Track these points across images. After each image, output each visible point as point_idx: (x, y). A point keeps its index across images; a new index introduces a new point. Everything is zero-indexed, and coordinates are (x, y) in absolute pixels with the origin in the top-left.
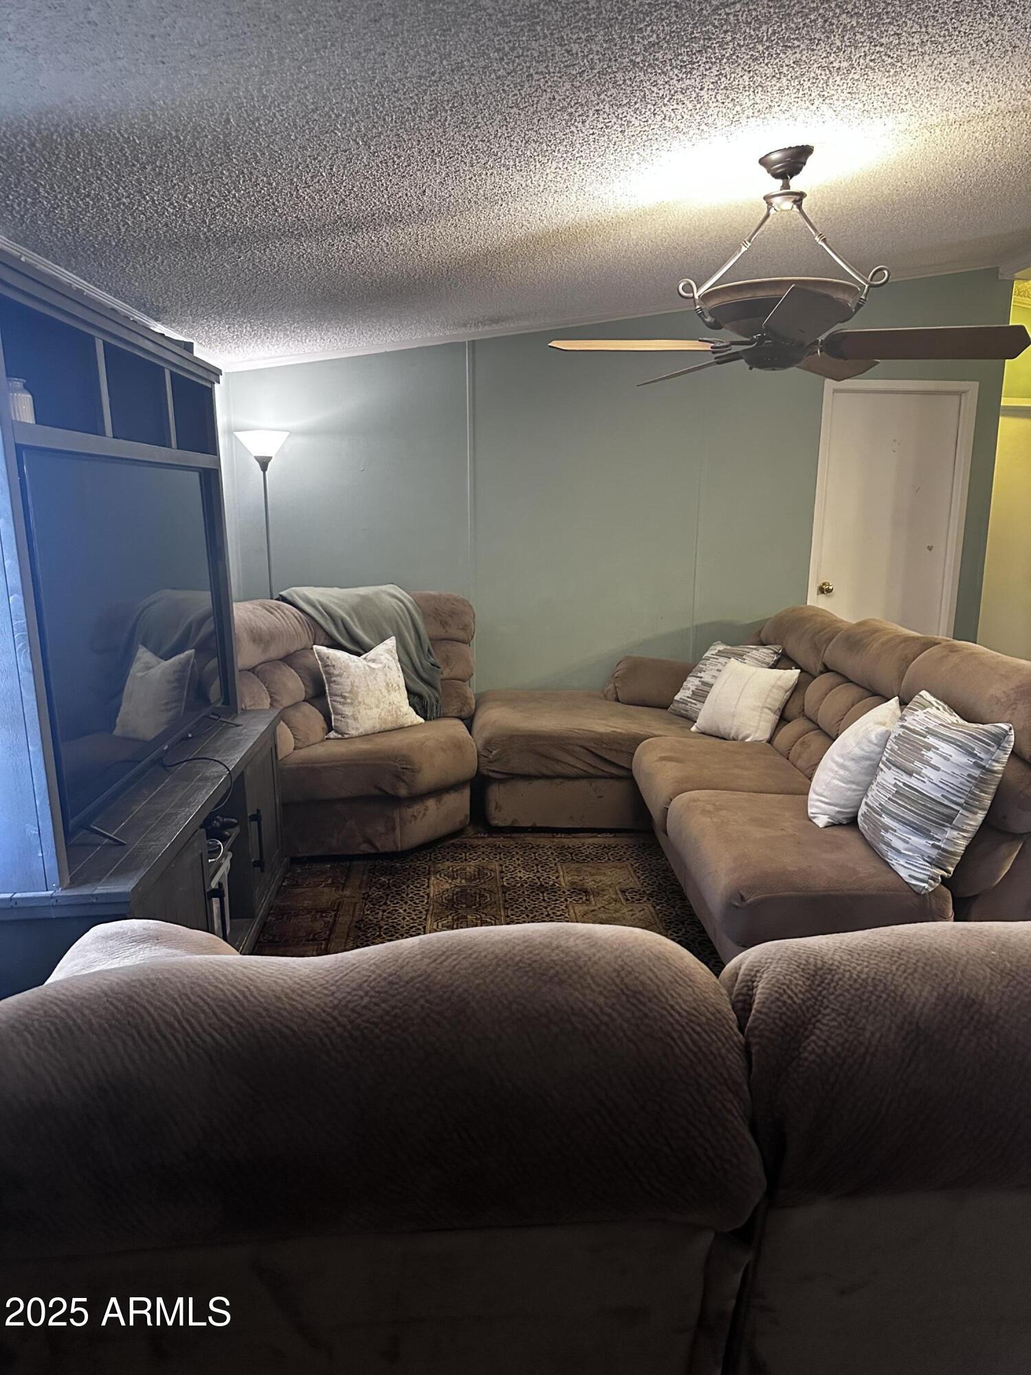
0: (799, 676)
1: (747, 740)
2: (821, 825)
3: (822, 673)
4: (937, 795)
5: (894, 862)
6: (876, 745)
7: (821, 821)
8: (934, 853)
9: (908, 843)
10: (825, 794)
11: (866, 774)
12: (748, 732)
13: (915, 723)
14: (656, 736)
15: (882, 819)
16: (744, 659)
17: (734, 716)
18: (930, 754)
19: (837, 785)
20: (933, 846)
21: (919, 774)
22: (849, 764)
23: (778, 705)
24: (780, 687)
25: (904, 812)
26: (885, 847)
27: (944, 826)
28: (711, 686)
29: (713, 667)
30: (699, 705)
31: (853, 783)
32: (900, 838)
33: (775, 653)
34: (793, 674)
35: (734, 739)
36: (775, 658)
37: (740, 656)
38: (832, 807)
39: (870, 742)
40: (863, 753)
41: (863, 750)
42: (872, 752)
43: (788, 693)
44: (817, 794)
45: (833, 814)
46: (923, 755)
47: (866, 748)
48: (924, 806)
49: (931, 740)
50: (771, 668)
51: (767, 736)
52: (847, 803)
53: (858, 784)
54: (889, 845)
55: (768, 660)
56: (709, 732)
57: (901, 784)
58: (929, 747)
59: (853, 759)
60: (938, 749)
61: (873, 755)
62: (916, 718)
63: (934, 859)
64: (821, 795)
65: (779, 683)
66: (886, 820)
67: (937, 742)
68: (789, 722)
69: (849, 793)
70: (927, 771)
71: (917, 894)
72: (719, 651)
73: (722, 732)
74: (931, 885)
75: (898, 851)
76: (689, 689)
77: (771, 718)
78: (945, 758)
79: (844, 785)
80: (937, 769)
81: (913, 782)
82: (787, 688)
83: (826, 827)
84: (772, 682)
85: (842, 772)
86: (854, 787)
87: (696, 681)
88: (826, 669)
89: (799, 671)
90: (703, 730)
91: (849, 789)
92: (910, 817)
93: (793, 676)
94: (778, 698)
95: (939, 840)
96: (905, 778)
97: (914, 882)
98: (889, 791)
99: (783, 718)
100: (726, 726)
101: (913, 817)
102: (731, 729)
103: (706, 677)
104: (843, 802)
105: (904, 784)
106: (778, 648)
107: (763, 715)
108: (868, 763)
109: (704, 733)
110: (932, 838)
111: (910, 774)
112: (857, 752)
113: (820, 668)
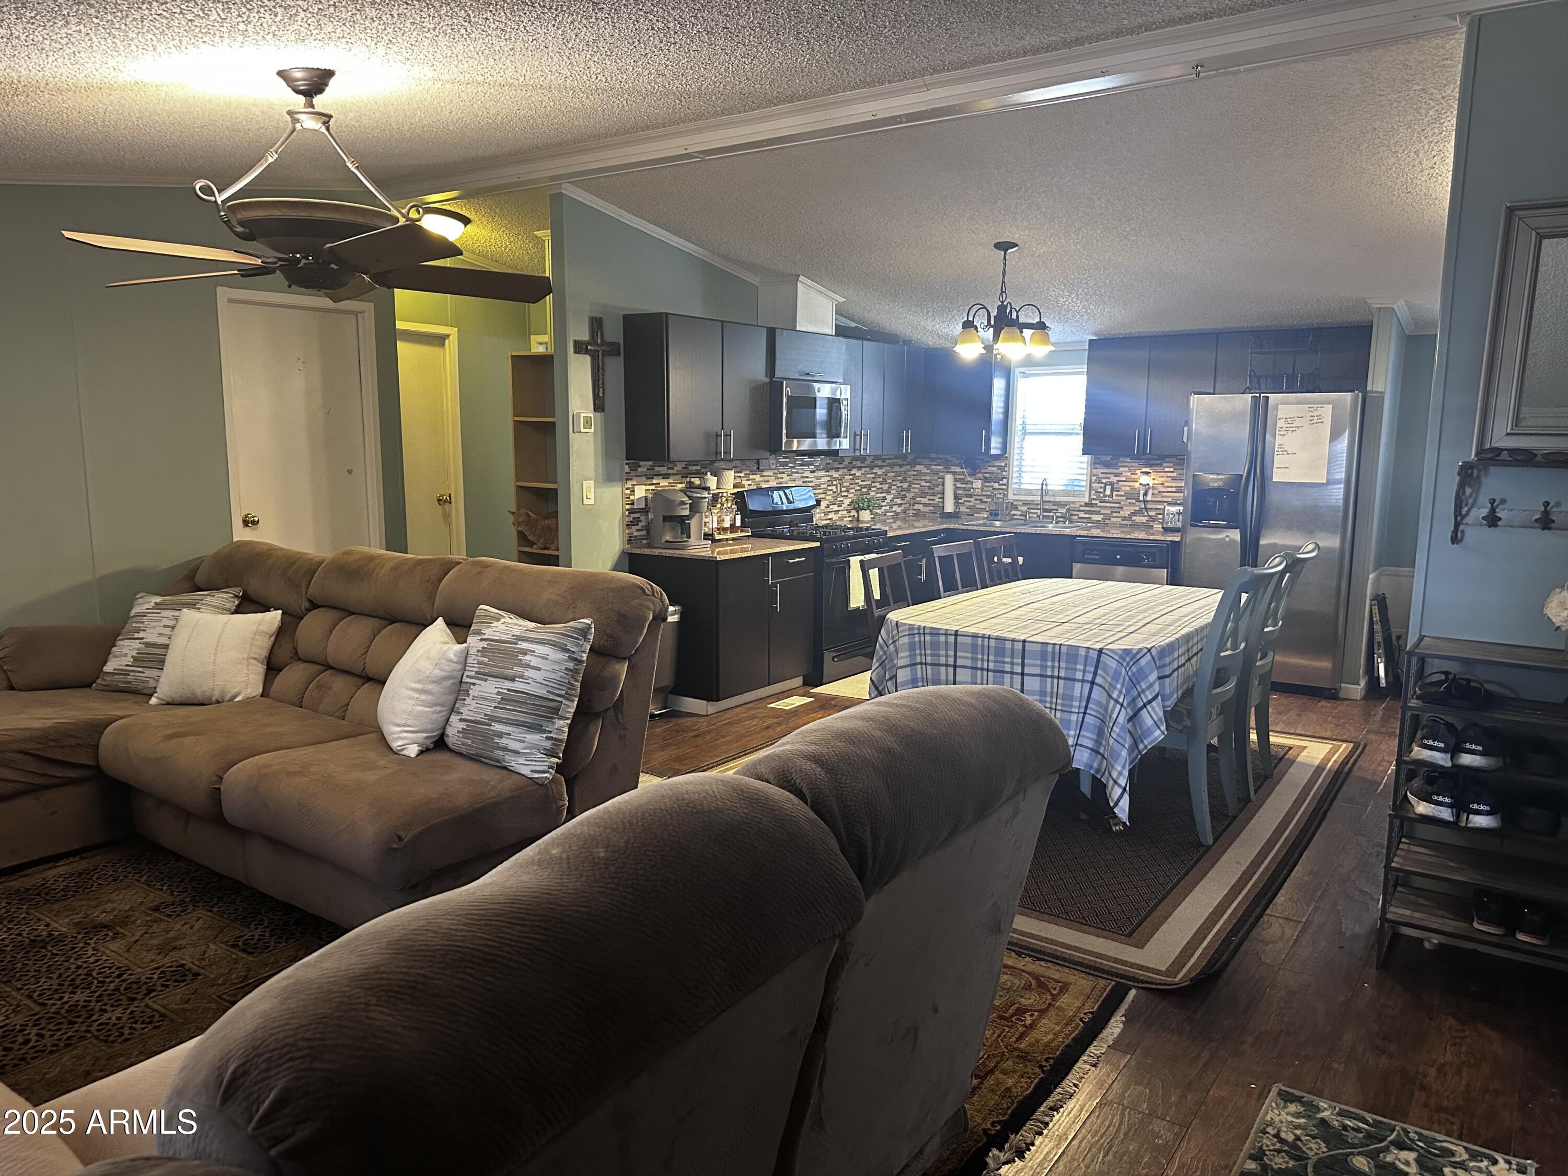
0: (282, 619)
1: (237, 700)
2: (413, 755)
3: (308, 610)
4: (543, 692)
5: (513, 764)
6: (456, 663)
7: (412, 751)
8: (548, 744)
9: (524, 742)
10: (409, 723)
11: (449, 694)
12: (236, 690)
13: (498, 634)
14: (122, 718)
15: (492, 728)
16: (199, 609)
17: (214, 675)
18: (528, 658)
19: (421, 712)
20: (547, 738)
21: (522, 677)
22: (430, 687)
23: (264, 653)
24: (264, 633)
25: (515, 716)
26: (501, 753)
27: (552, 718)
28: (166, 647)
29: (156, 624)
30: (154, 673)
31: (436, 705)
32: (515, 740)
33: (236, 596)
34: (274, 617)
35: (218, 702)
36: (237, 602)
37: (192, 605)
38: (419, 735)
39: (452, 661)
40: (444, 673)
41: (442, 670)
42: (454, 670)
43: (273, 638)
44: (399, 726)
45: (421, 741)
46: (521, 660)
47: (447, 668)
48: (533, 704)
49: (524, 645)
50: (232, 613)
51: (260, 690)
52: (434, 726)
53: (442, 705)
54: (505, 749)
55: (228, 605)
56: (178, 700)
57: (505, 691)
58: (525, 652)
59: (434, 682)
60: (534, 652)
61: (455, 674)
62: (495, 629)
63: (548, 750)
64: (404, 726)
65: (262, 628)
66: (498, 727)
67: (530, 645)
68: (280, 671)
69: (434, 716)
70: (530, 673)
71: (541, 785)
72: (156, 604)
73: (200, 698)
74: (550, 773)
75: (517, 752)
76: (126, 655)
77: (259, 670)
78: (543, 658)
79: (428, 709)
80: (539, 669)
81: (517, 686)
82: (271, 633)
83: (418, 755)
84: (254, 628)
85: (423, 697)
86: (438, 708)
87: (136, 644)
88: (314, 605)
89: (280, 612)
90: (169, 700)
91: (434, 712)
92: (522, 718)
93: (275, 618)
94: (263, 645)
95: (550, 732)
96: (508, 685)
97: (537, 775)
98: (494, 701)
99: (272, 668)
100: (204, 688)
101: (525, 717)
102: (213, 690)
103: (151, 636)
104: (429, 727)
105: (508, 690)
106: (239, 591)
107: (251, 667)
108: (451, 681)
109: (168, 704)
110: (544, 731)
111: (513, 680)
112: (438, 673)
113: (306, 605)
